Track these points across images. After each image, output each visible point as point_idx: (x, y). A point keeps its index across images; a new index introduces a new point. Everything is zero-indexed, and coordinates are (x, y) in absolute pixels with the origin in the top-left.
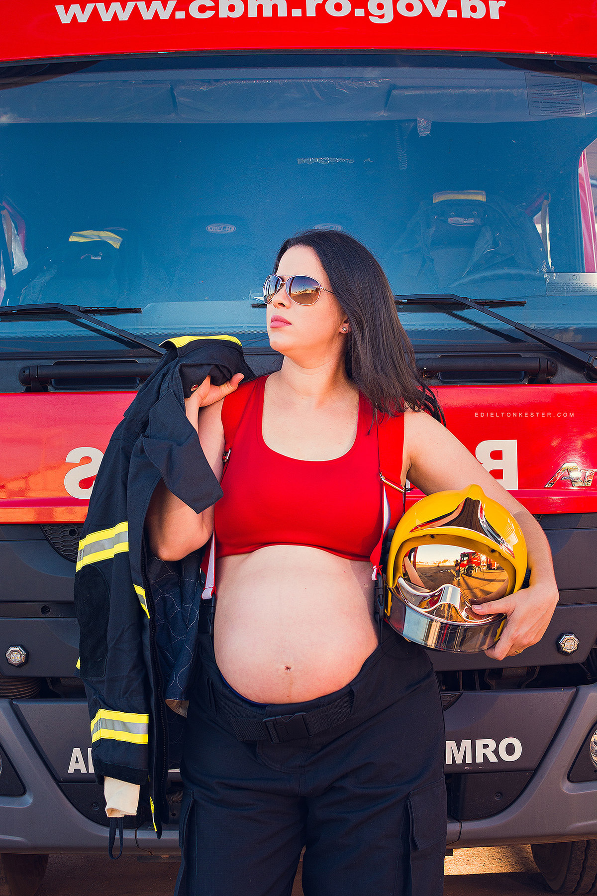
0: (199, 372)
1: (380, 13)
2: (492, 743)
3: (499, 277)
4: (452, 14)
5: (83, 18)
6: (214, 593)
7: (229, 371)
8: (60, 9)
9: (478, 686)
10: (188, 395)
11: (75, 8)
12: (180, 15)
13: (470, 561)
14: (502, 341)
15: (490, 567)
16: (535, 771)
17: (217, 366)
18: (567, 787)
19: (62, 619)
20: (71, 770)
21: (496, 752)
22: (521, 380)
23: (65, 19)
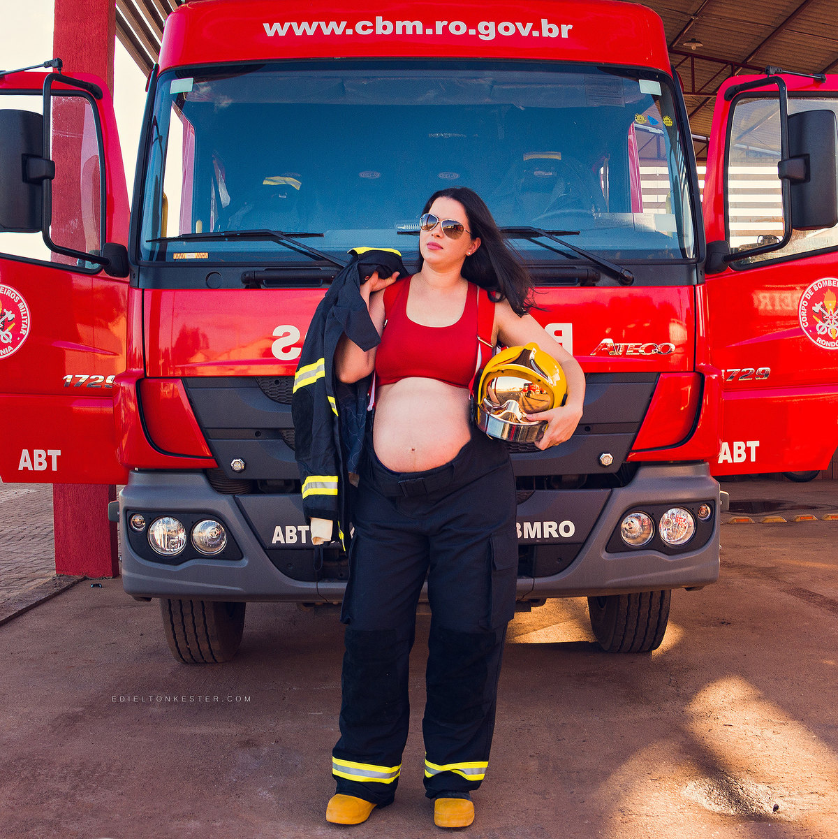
0: (370, 269)
1: (486, 32)
2: (554, 524)
3: (564, 215)
4: (535, 34)
5: (282, 33)
6: (374, 407)
7: (390, 270)
8: (266, 26)
9: (546, 488)
10: (363, 282)
11: (277, 26)
12: (349, 32)
13: (529, 388)
14: (564, 258)
15: (541, 392)
16: (583, 544)
17: (381, 265)
18: (604, 555)
19: (269, 440)
20: (274, 542)
21: (557, 531)
22: (575, 284)
23: (270, 33)
